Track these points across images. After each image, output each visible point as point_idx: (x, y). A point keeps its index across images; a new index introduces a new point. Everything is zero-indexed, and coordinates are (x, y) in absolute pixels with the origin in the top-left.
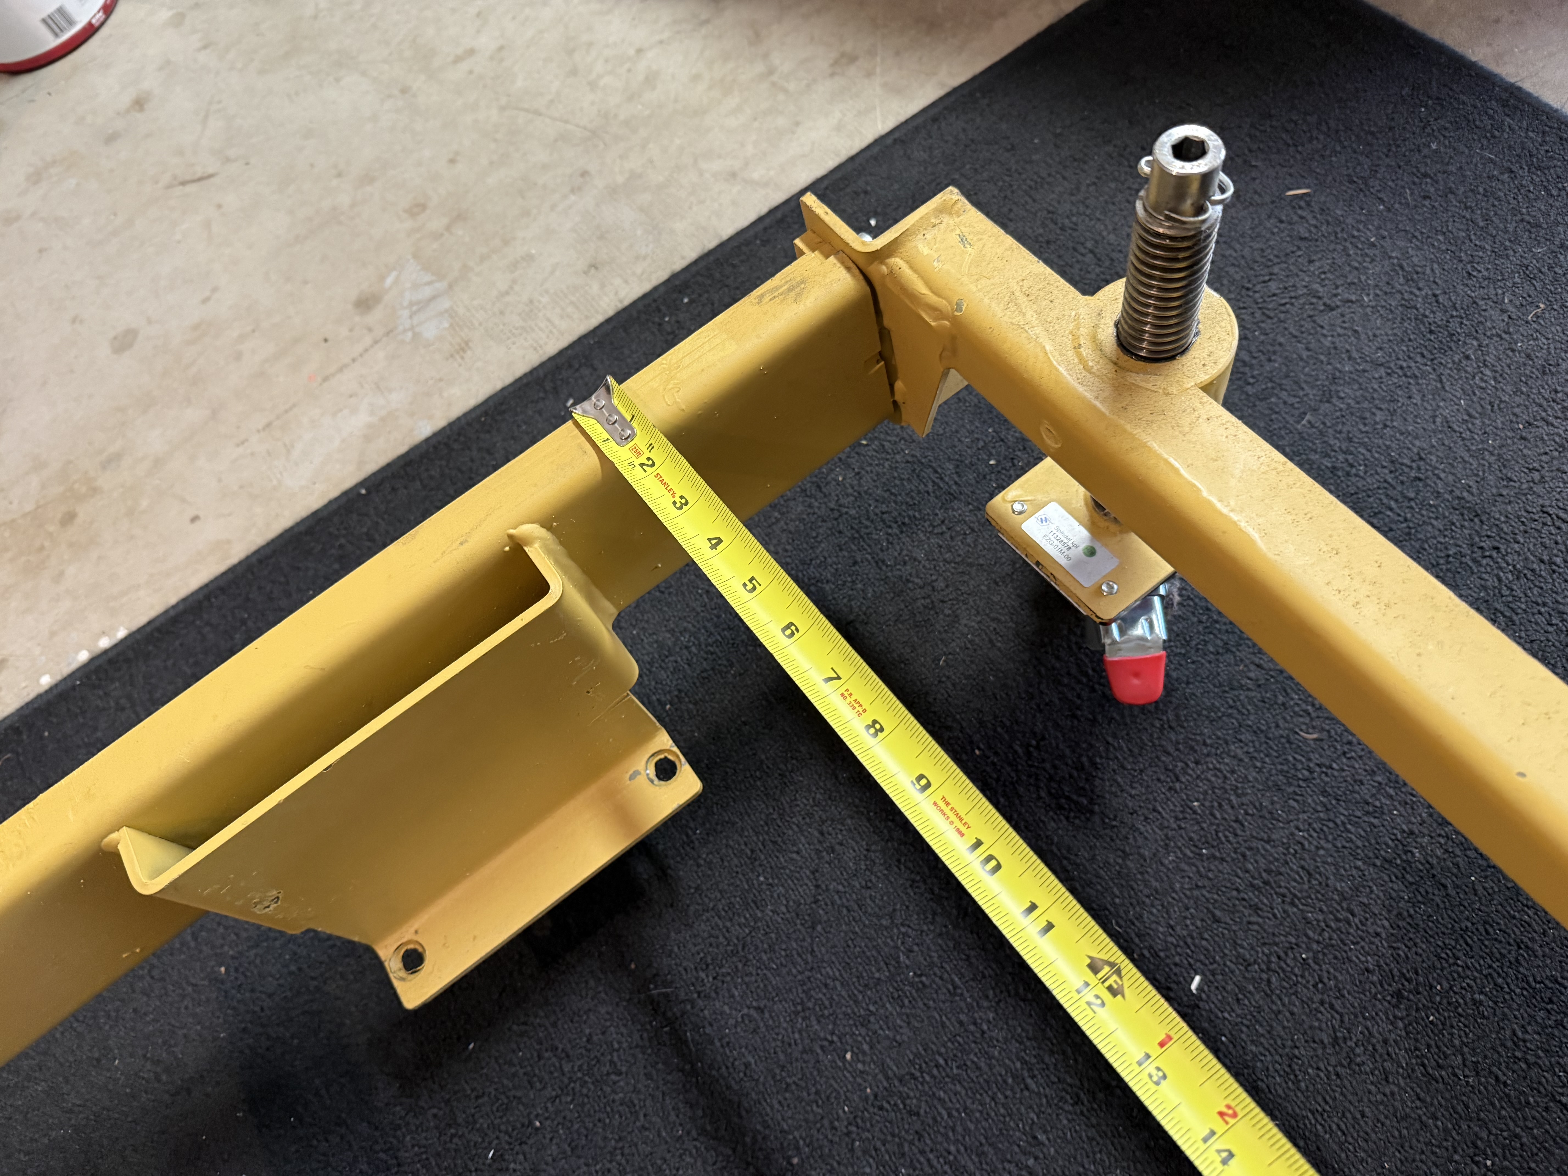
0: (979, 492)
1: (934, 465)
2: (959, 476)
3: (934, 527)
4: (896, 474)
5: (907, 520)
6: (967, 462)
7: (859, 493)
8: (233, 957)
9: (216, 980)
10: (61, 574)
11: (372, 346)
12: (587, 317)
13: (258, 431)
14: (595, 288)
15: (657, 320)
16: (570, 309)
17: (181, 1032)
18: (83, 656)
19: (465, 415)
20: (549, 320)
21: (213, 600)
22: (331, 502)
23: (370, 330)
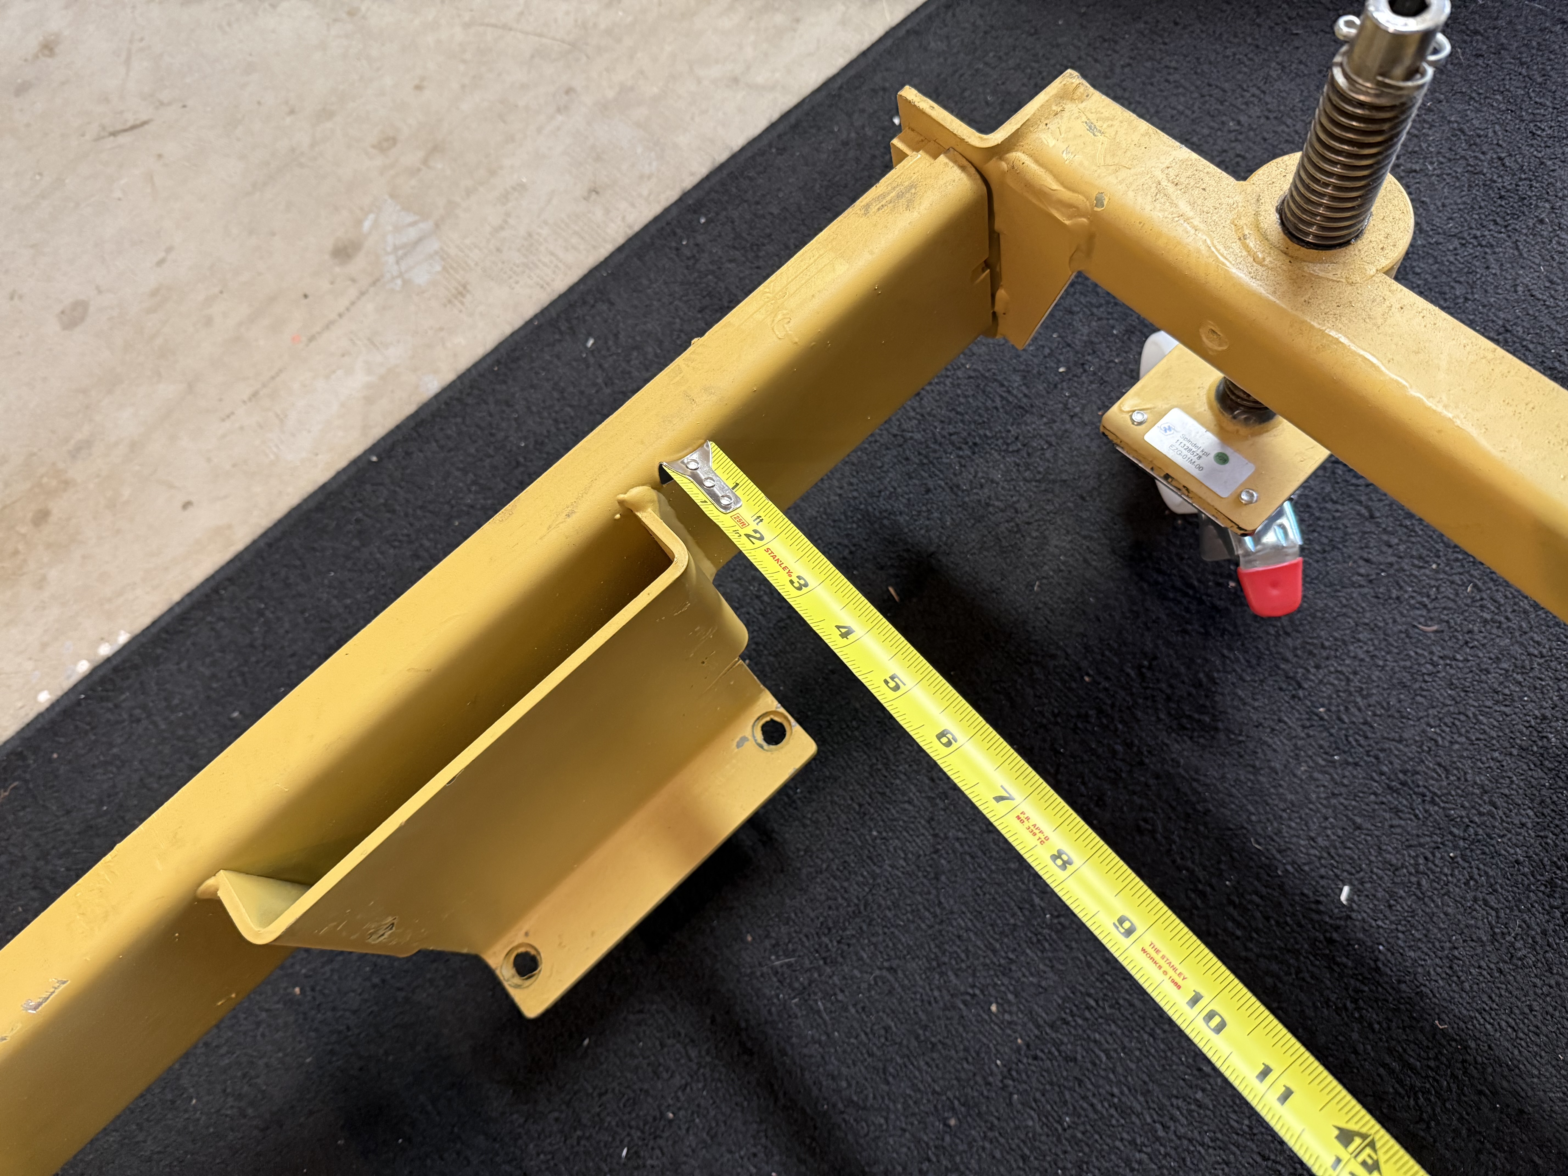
0: (1051, 403)
1: (999, 378)
2: (1028, 387)
3: (1008, 444)
4: (959, 392)
5: (977, 440)
6: (1035, 372)
7: (922, 416)
8: (306, 976)
9: (291, 1002)
10: (44, 578)
11: (359, 298)
12: (594, 247)
13: (244, 402)
14: (599, 214)
15: (674, 244)
16: (574, 240)
17: (261, 1062)
18: (83, 667)
19: (475, 365)
20: (552, 254)
21: (223, 592)
22: (339, 474)
23: (353, 280)
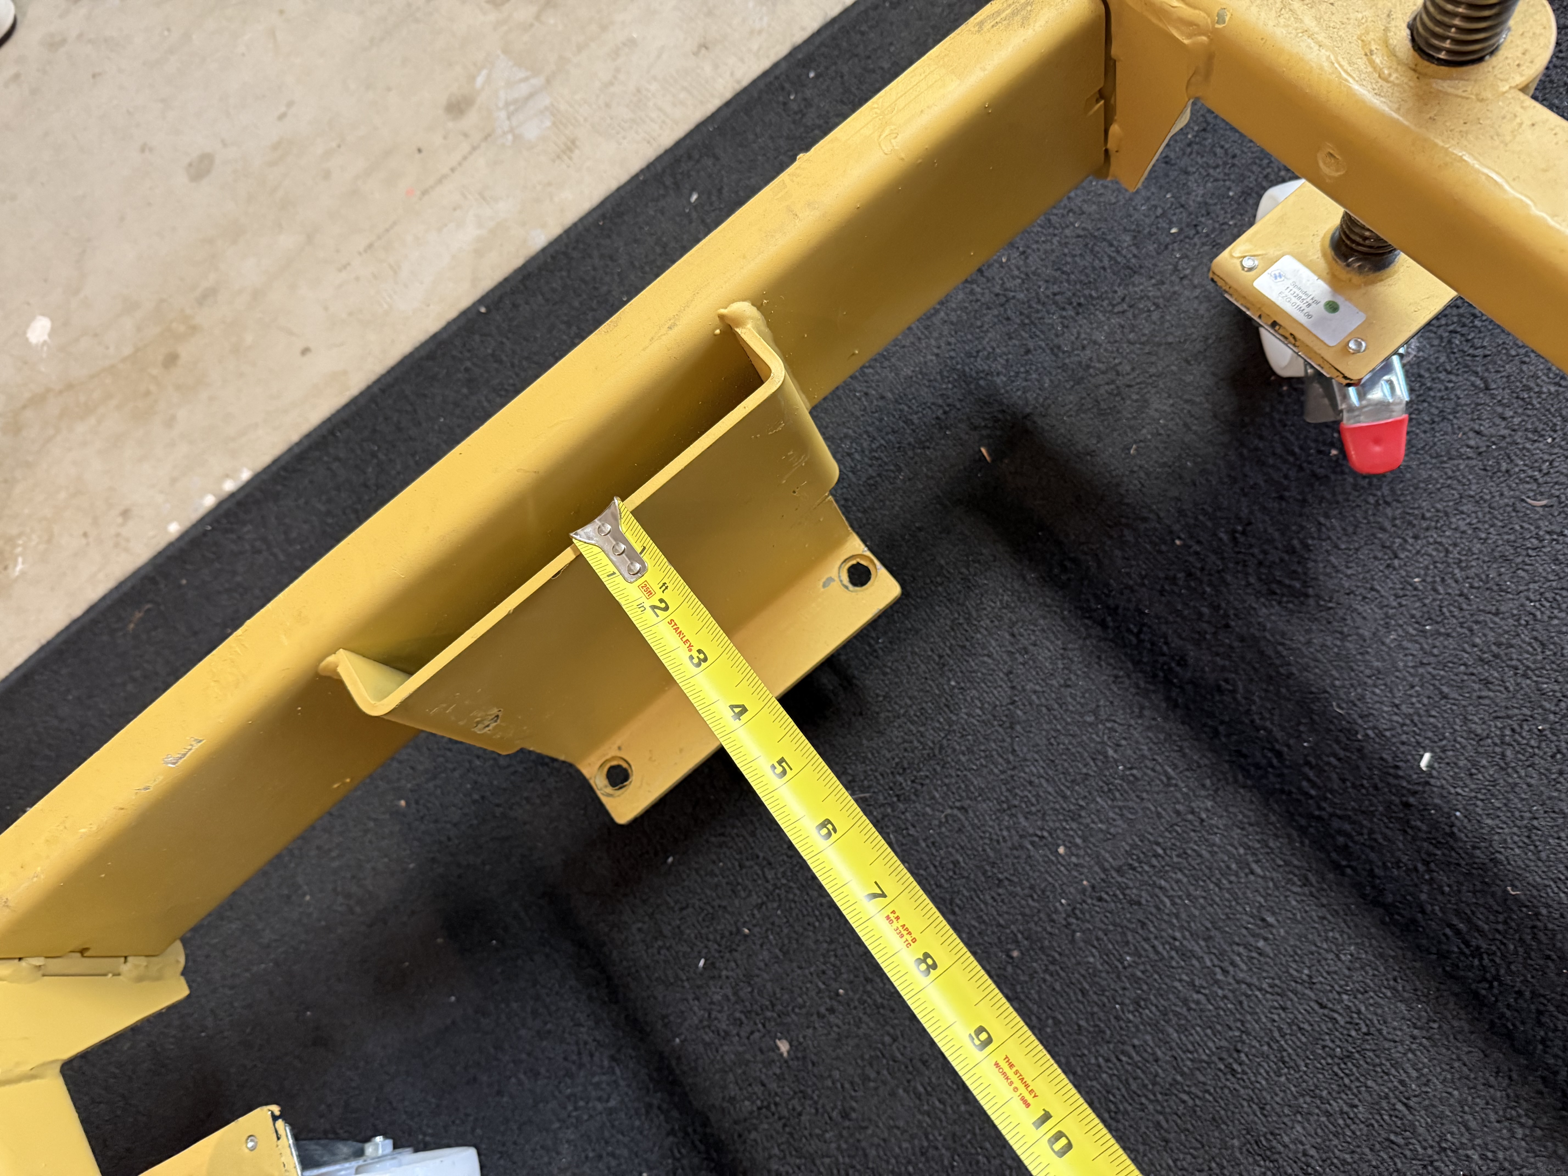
0: (1161, 264)
1: (1109, 237)
2: (1138, 248)
3: (1113, 305)
4: (1066, 251)
5: (1082, 300)
6: (1146, 232)
7: (1027, 275)
8: (412, 791)
9: (397, 813)
10: (173, 418)
11: (470, 153)
12: (702, 102)
13: (360, 254)
14: (708, 69)
15: (781, 99)
16: (682, 95)
17: (368, 866)
18: (209, 501)
19: (582, 220)
20: (660, 109)
21: (338, 434)
22: (449, 324)
23: (466, 135)
